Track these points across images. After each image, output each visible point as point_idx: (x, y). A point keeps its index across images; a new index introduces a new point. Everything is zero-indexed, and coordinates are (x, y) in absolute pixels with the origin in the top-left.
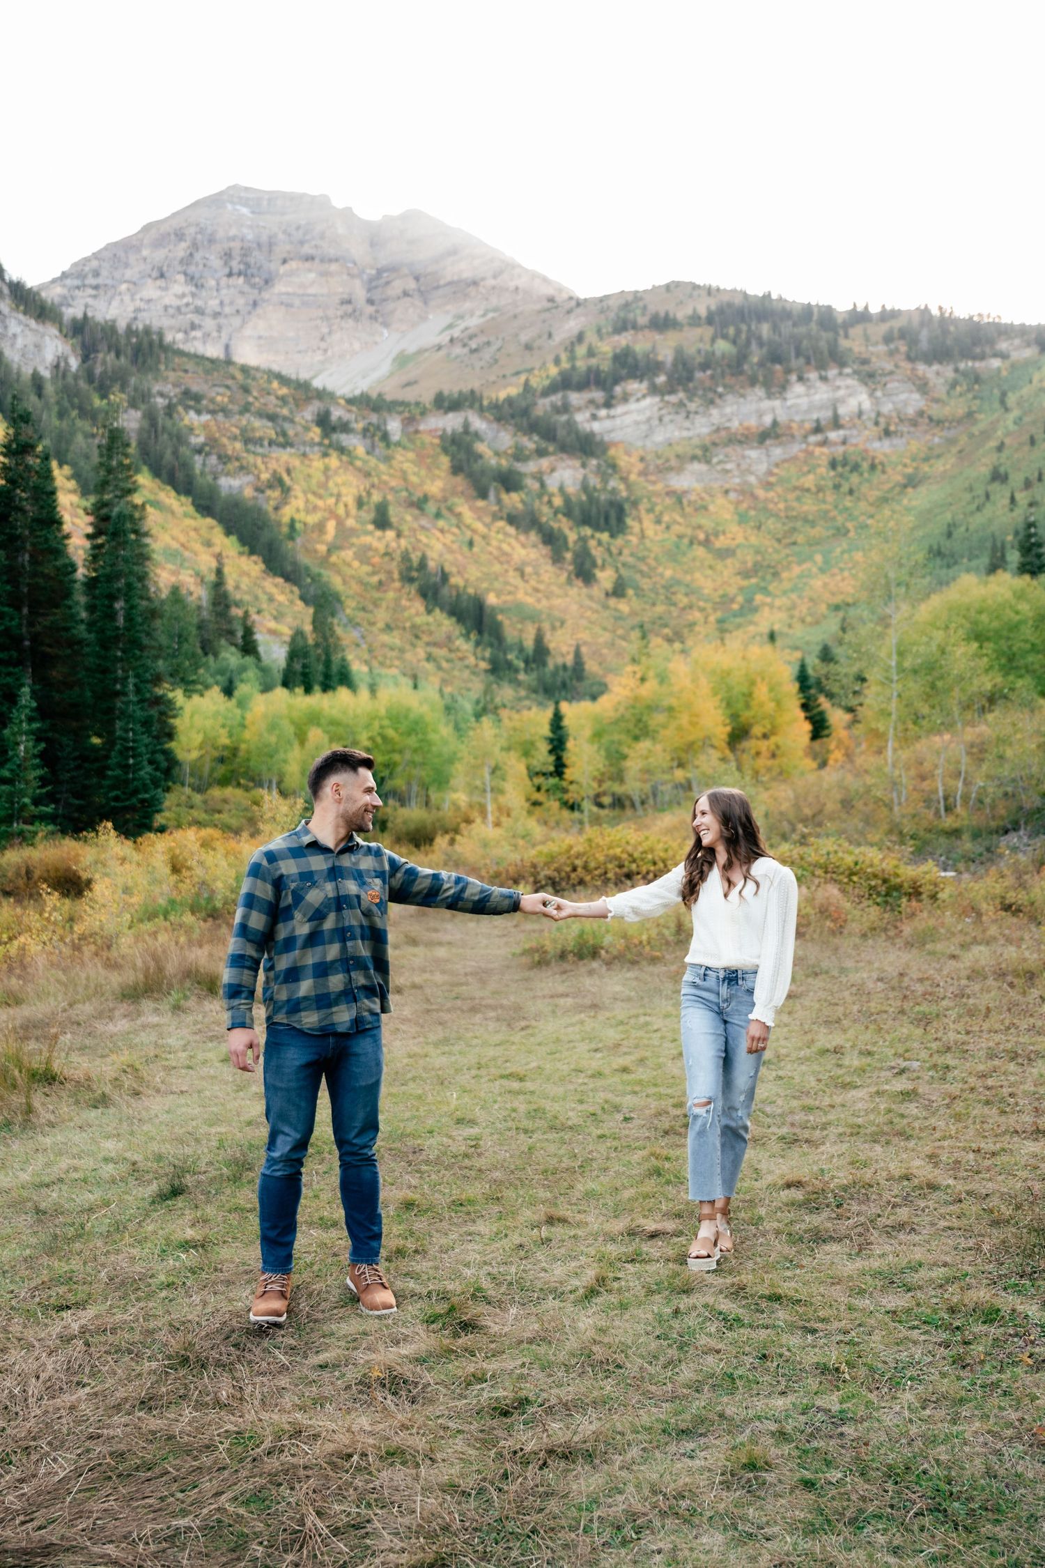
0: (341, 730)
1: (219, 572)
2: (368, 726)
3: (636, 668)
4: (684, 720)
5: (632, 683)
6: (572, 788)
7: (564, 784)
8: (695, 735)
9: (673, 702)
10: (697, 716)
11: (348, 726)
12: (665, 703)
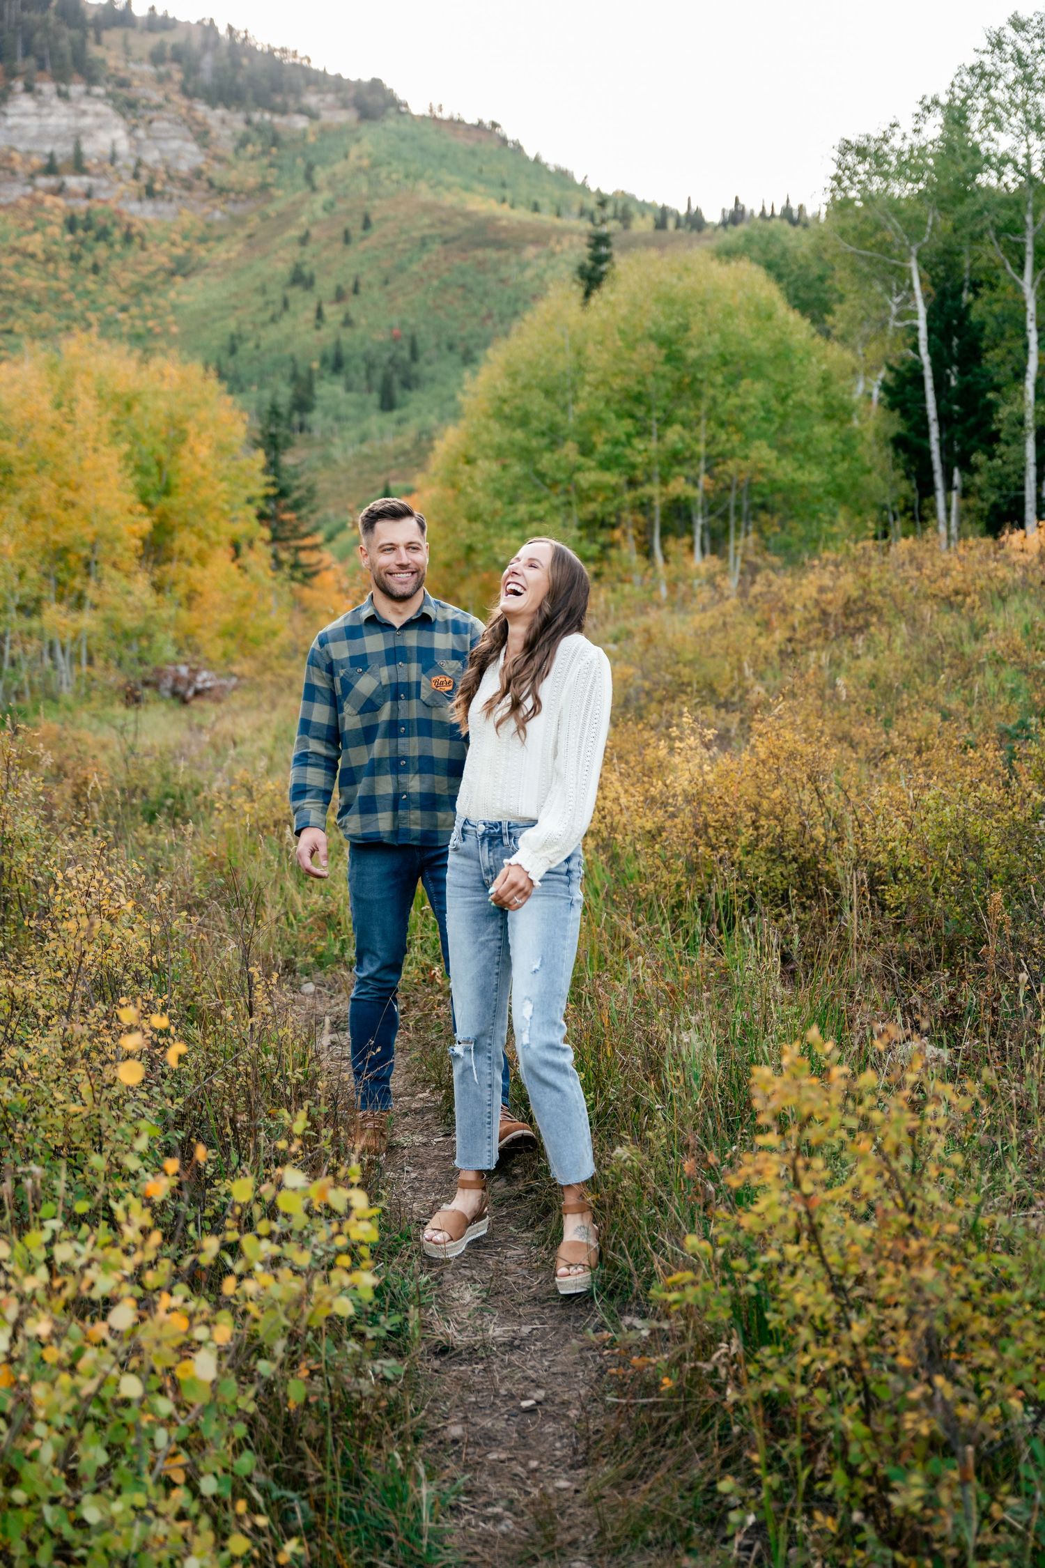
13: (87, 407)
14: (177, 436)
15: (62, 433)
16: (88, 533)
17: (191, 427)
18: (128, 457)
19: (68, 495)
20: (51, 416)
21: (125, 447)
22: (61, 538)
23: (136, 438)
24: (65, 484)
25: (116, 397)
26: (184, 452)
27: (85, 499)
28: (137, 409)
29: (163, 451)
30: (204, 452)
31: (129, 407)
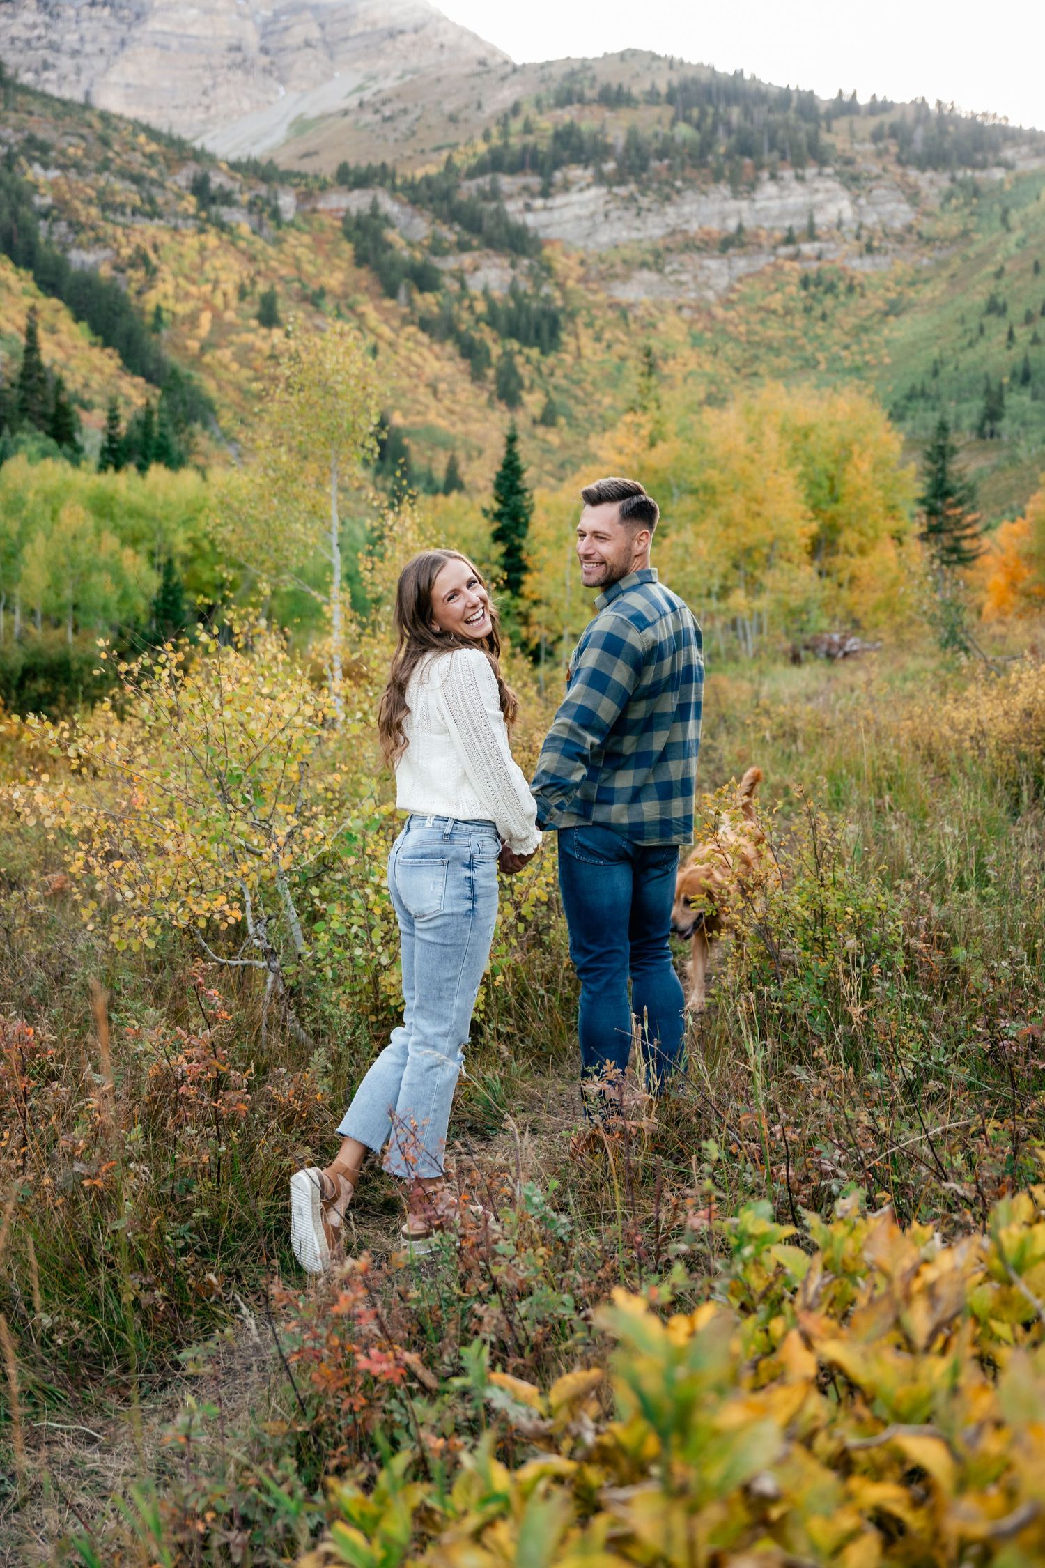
0: (142, 524)
1: (31, 334)
2: (188, 522)
3: (641, 418)
4: (736, 506)
5: (633, 445)
6: (537, 614)
7: (523, 605)
8: (757, 534)
9: (714, 476)
10: (760, 502)
11: (154, 519)
12: (696, 480)
13: (772, 438)
14: (844, 455)
15: (752, 461)
16: (768, 536)
17: (856, 448)
18: (802, 476)
19: (755, 507)
20: (744, 448)
21: (799, 468)
22: (747, 540)
23: (810, 460)
24: (754, 500)
25: (797, 430)
26: (850, 469)
27: (768, 510)
28: (813, 438)
29: (831, 467)
30: (865, 467)
31: (806, 436)
